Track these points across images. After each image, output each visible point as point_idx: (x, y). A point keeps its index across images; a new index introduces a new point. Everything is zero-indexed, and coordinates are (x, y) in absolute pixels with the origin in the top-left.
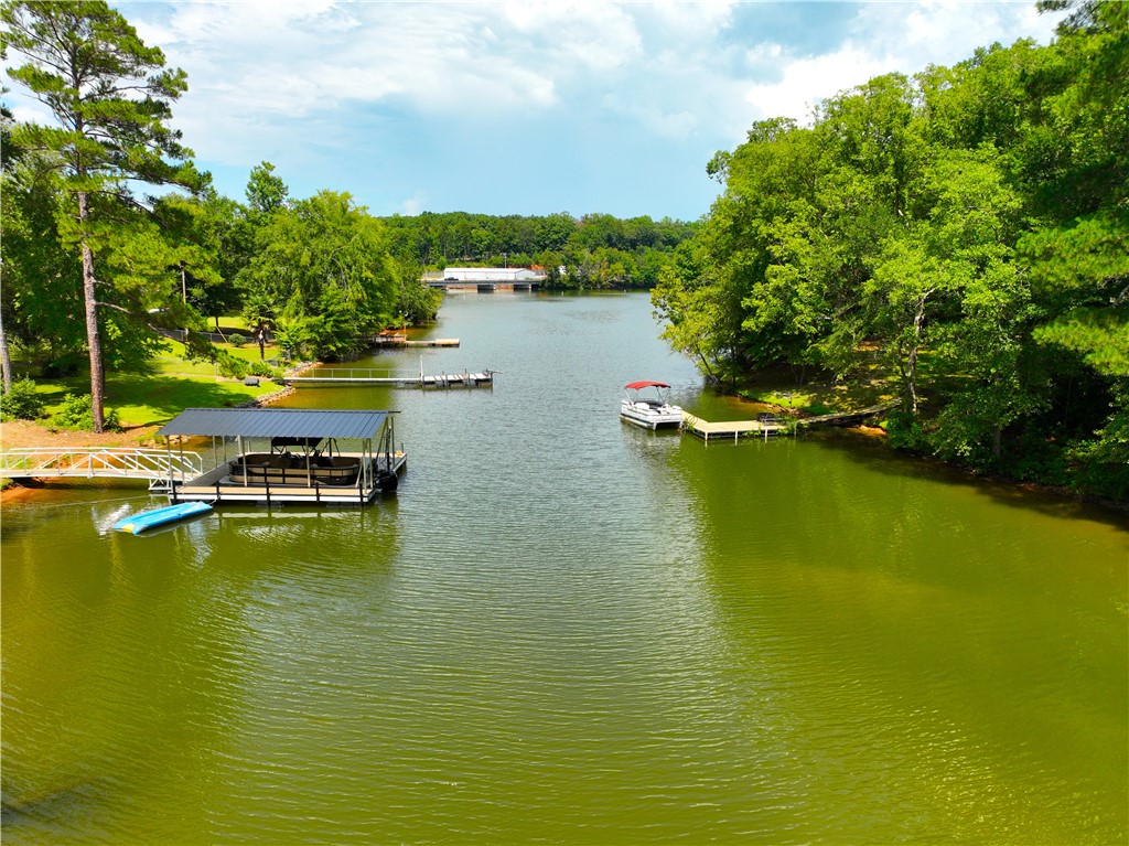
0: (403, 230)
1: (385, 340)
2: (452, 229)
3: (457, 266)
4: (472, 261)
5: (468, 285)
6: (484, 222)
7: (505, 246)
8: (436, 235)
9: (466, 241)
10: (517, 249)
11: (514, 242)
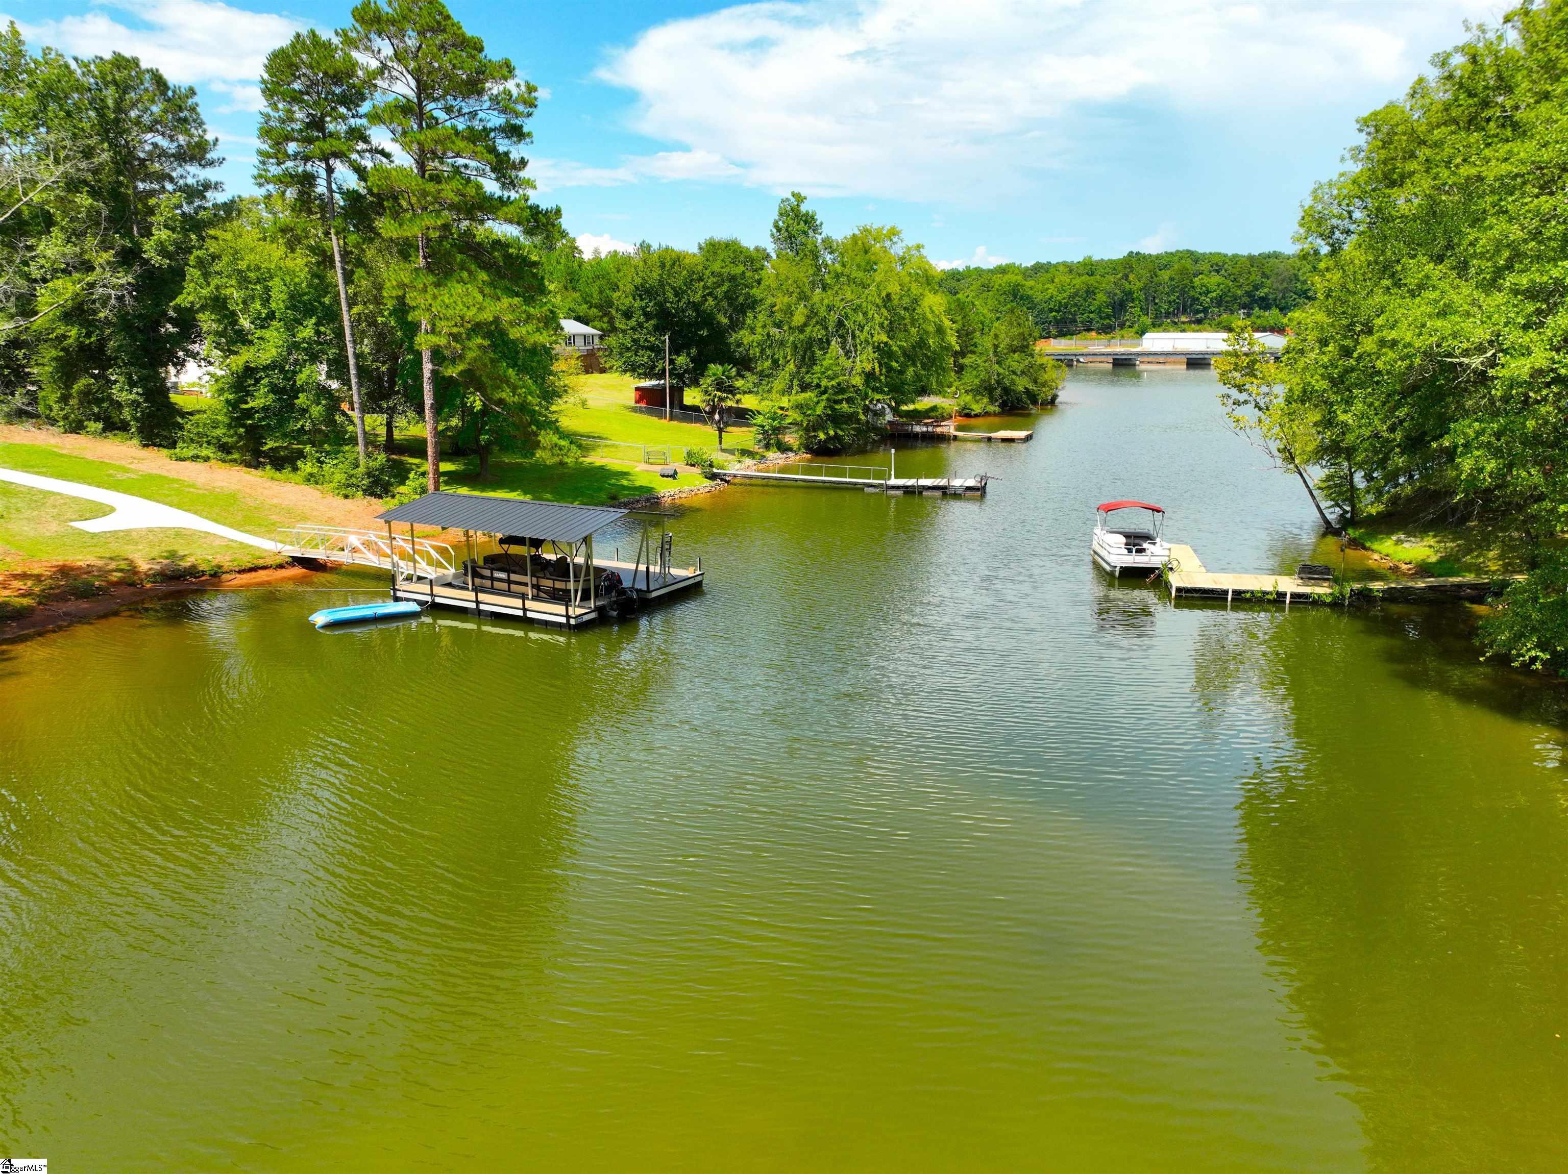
0: (1091, 280)
1: (925, 429)
2: (1165, 275)
3: (1165, 331)
4: (1190, 322)
5: (1172, 358)
6: (1218, 264)
7: (1246, 300)
8: (1139, 285)
9: (1183, 292)
10: (1265, 303)
11: (1261, 293)
